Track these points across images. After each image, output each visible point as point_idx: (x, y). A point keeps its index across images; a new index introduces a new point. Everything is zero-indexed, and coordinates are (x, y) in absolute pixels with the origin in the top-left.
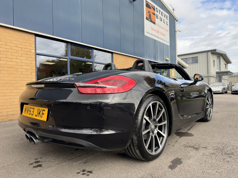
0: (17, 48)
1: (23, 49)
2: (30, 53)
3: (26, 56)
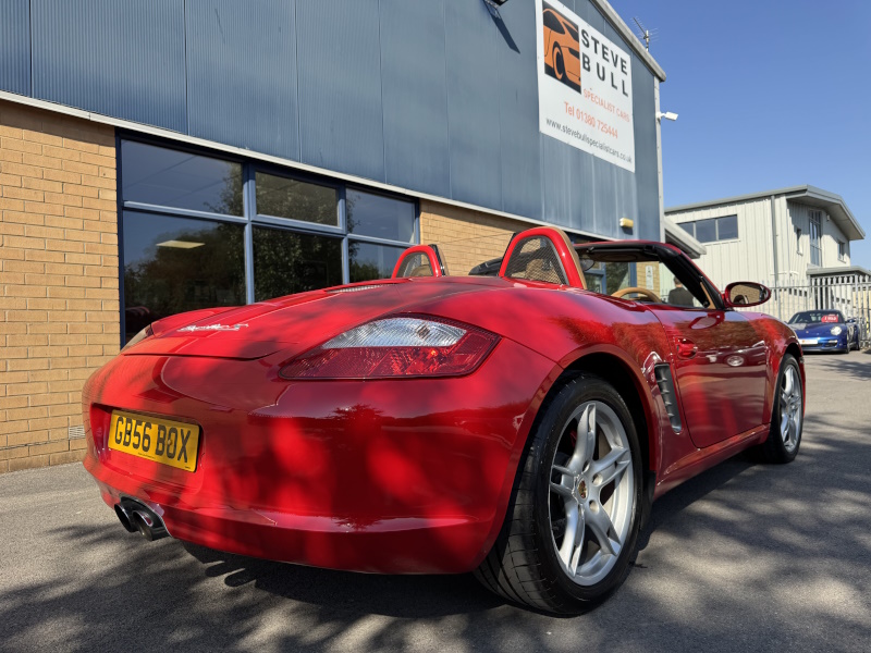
2: (97, 204)
3: (82, 213)
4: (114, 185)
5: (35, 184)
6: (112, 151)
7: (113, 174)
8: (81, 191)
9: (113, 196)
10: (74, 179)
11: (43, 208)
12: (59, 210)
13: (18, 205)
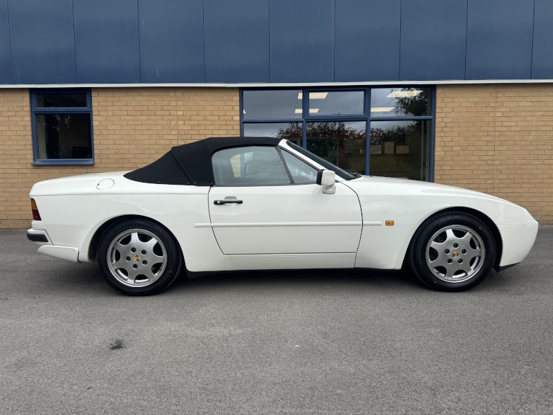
0: (212, 118)
1: (222, 118)
2: (231, 123)
3: (226, 127)
4: (238, 113)
5: (209, 118)
6: (237, 98)
7: (237, 108)
8: (226, 118)
9: (238, 118)
10: (222, 113)
11: (212, 127)
12: (217, 127)
13: (203, 127)
